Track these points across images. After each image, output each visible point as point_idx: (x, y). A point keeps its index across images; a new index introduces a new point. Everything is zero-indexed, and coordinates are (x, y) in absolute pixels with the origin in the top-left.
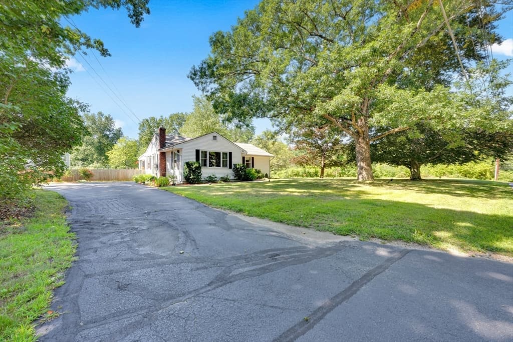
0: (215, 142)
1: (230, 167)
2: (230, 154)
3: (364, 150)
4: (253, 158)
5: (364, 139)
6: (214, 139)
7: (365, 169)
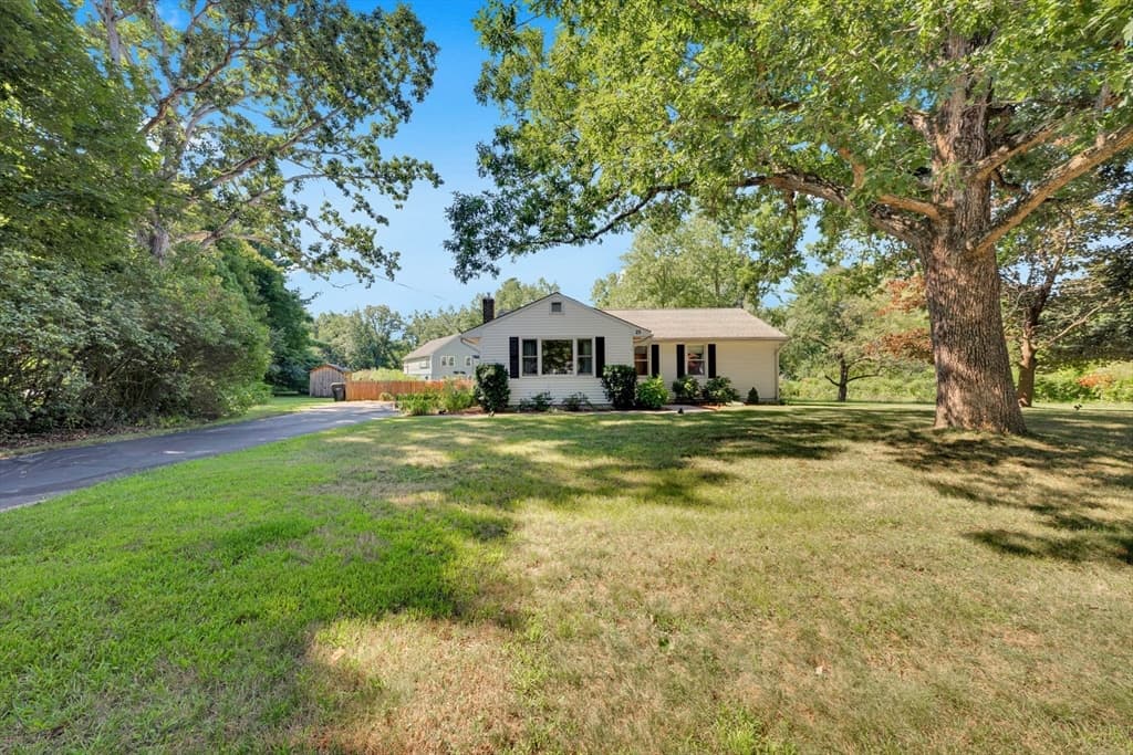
0: (556, 317)
1: (599, 374)
2: (600, 341)
3: (953, 293)
4: (712, 348)
5: (951, 242)
6: (553, 310)
7: (959, 377)
